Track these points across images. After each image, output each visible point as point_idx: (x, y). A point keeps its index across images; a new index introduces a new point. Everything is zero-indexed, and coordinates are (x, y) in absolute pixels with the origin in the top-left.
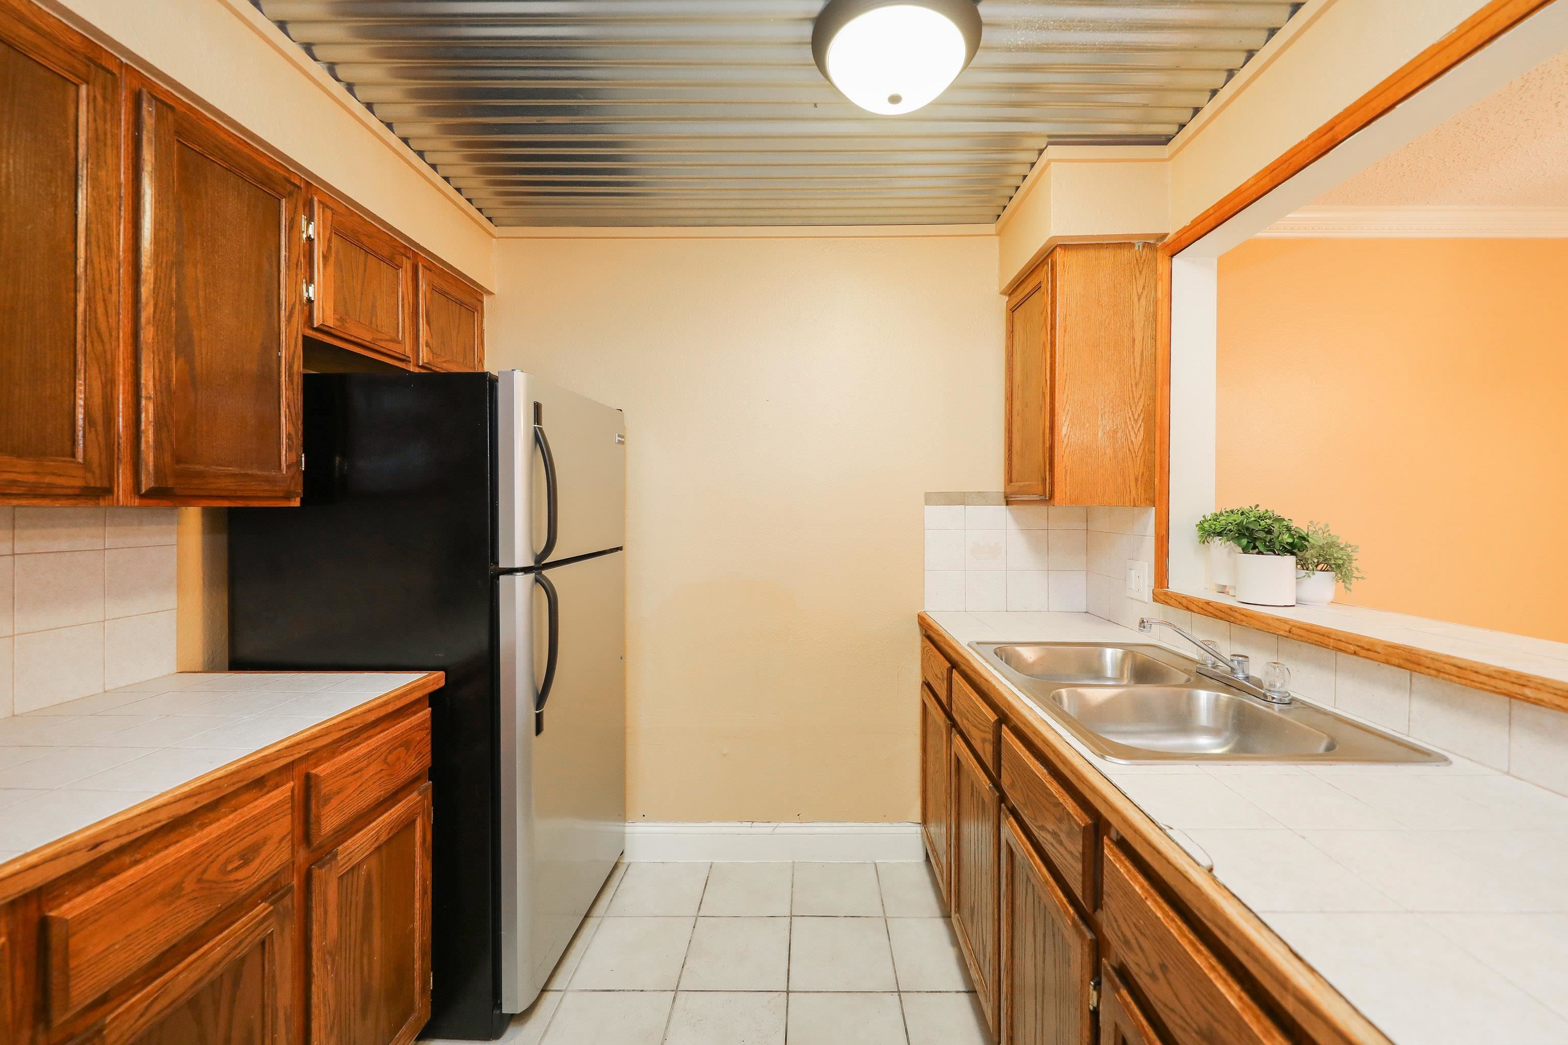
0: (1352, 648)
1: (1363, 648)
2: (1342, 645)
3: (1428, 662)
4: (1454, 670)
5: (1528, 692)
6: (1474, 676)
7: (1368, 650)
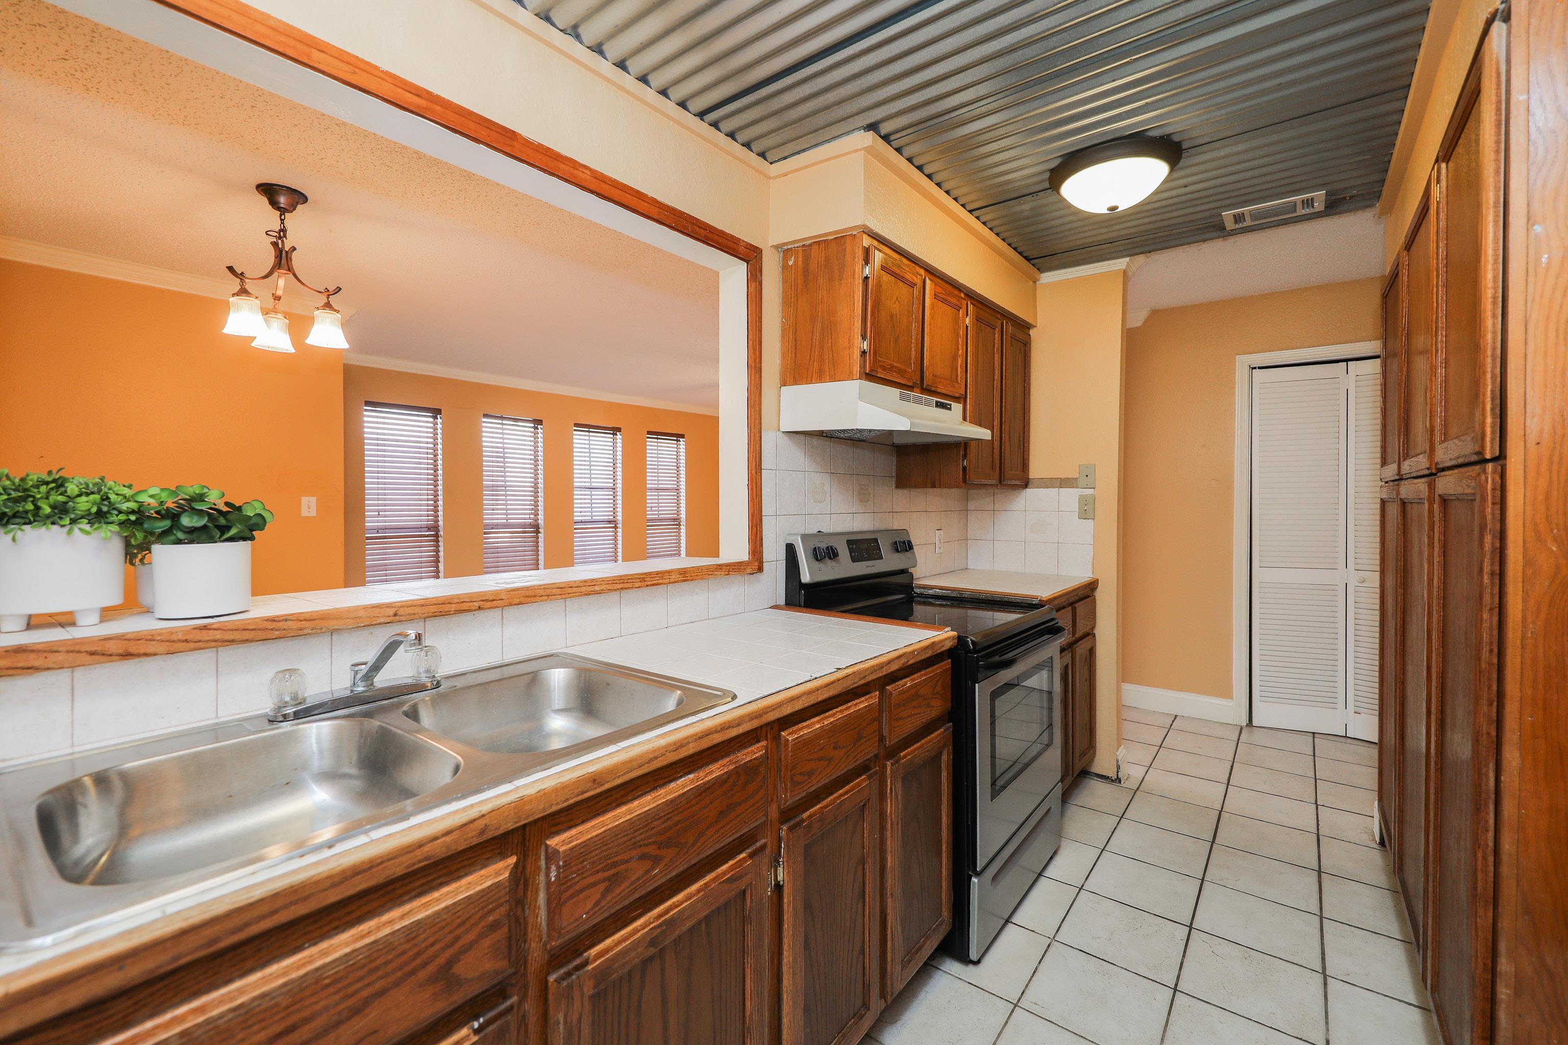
0: (476, 604)
1: (487, 601)
2: (465, 606)
3: (541, 592)
4: (558, 591)
5: (597, 588)
6: (570, 590)
7: (493, 600)
